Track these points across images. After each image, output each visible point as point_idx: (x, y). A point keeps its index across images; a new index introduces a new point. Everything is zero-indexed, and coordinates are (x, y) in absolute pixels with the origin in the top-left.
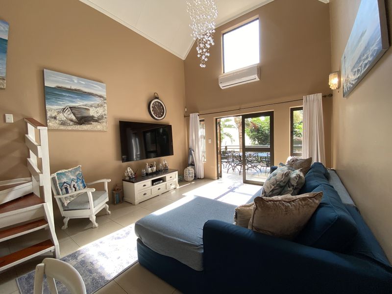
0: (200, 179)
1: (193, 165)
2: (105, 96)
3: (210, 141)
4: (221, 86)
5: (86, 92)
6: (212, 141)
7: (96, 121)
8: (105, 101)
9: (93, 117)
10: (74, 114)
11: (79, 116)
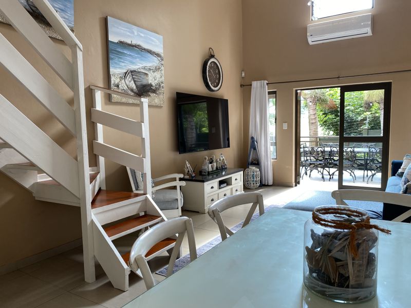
0: (268, 186)
1: (257, 163)
2: (162, 55)
3: (285, 126)
4: (310, 40)
5: (145, 49)
6: (290, 126)
7: (154, 91)
8: (163, 62)
9: (151, 85)
10: (135, 81)
11: (138, 84)
